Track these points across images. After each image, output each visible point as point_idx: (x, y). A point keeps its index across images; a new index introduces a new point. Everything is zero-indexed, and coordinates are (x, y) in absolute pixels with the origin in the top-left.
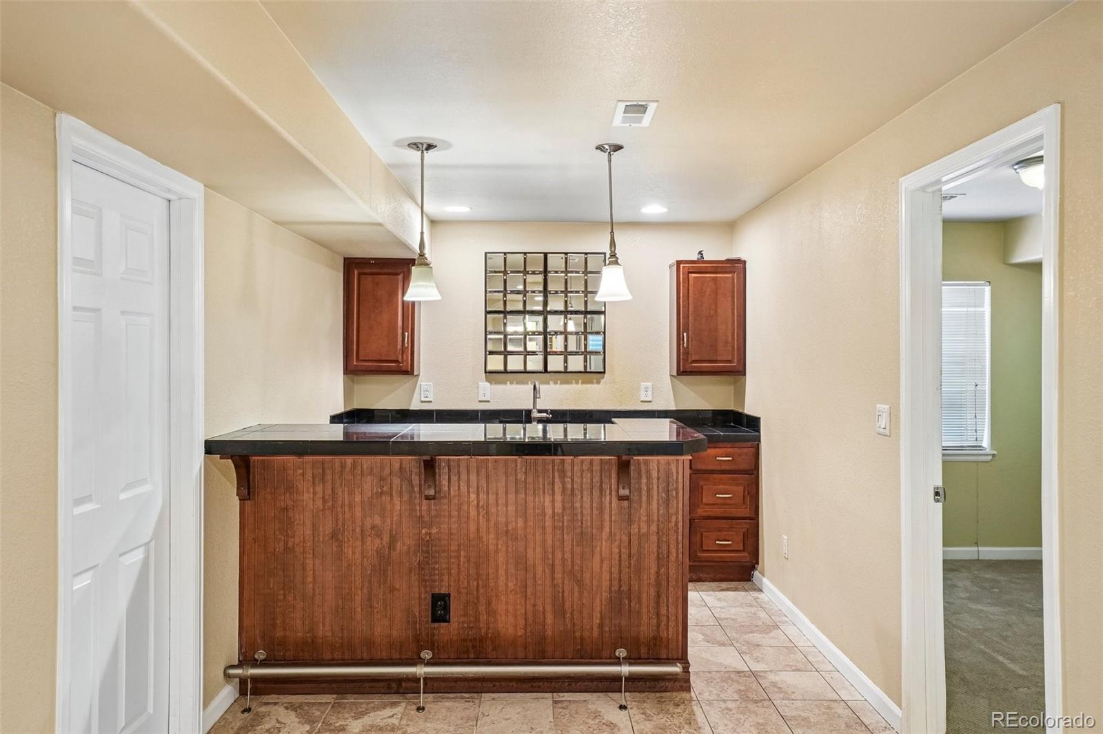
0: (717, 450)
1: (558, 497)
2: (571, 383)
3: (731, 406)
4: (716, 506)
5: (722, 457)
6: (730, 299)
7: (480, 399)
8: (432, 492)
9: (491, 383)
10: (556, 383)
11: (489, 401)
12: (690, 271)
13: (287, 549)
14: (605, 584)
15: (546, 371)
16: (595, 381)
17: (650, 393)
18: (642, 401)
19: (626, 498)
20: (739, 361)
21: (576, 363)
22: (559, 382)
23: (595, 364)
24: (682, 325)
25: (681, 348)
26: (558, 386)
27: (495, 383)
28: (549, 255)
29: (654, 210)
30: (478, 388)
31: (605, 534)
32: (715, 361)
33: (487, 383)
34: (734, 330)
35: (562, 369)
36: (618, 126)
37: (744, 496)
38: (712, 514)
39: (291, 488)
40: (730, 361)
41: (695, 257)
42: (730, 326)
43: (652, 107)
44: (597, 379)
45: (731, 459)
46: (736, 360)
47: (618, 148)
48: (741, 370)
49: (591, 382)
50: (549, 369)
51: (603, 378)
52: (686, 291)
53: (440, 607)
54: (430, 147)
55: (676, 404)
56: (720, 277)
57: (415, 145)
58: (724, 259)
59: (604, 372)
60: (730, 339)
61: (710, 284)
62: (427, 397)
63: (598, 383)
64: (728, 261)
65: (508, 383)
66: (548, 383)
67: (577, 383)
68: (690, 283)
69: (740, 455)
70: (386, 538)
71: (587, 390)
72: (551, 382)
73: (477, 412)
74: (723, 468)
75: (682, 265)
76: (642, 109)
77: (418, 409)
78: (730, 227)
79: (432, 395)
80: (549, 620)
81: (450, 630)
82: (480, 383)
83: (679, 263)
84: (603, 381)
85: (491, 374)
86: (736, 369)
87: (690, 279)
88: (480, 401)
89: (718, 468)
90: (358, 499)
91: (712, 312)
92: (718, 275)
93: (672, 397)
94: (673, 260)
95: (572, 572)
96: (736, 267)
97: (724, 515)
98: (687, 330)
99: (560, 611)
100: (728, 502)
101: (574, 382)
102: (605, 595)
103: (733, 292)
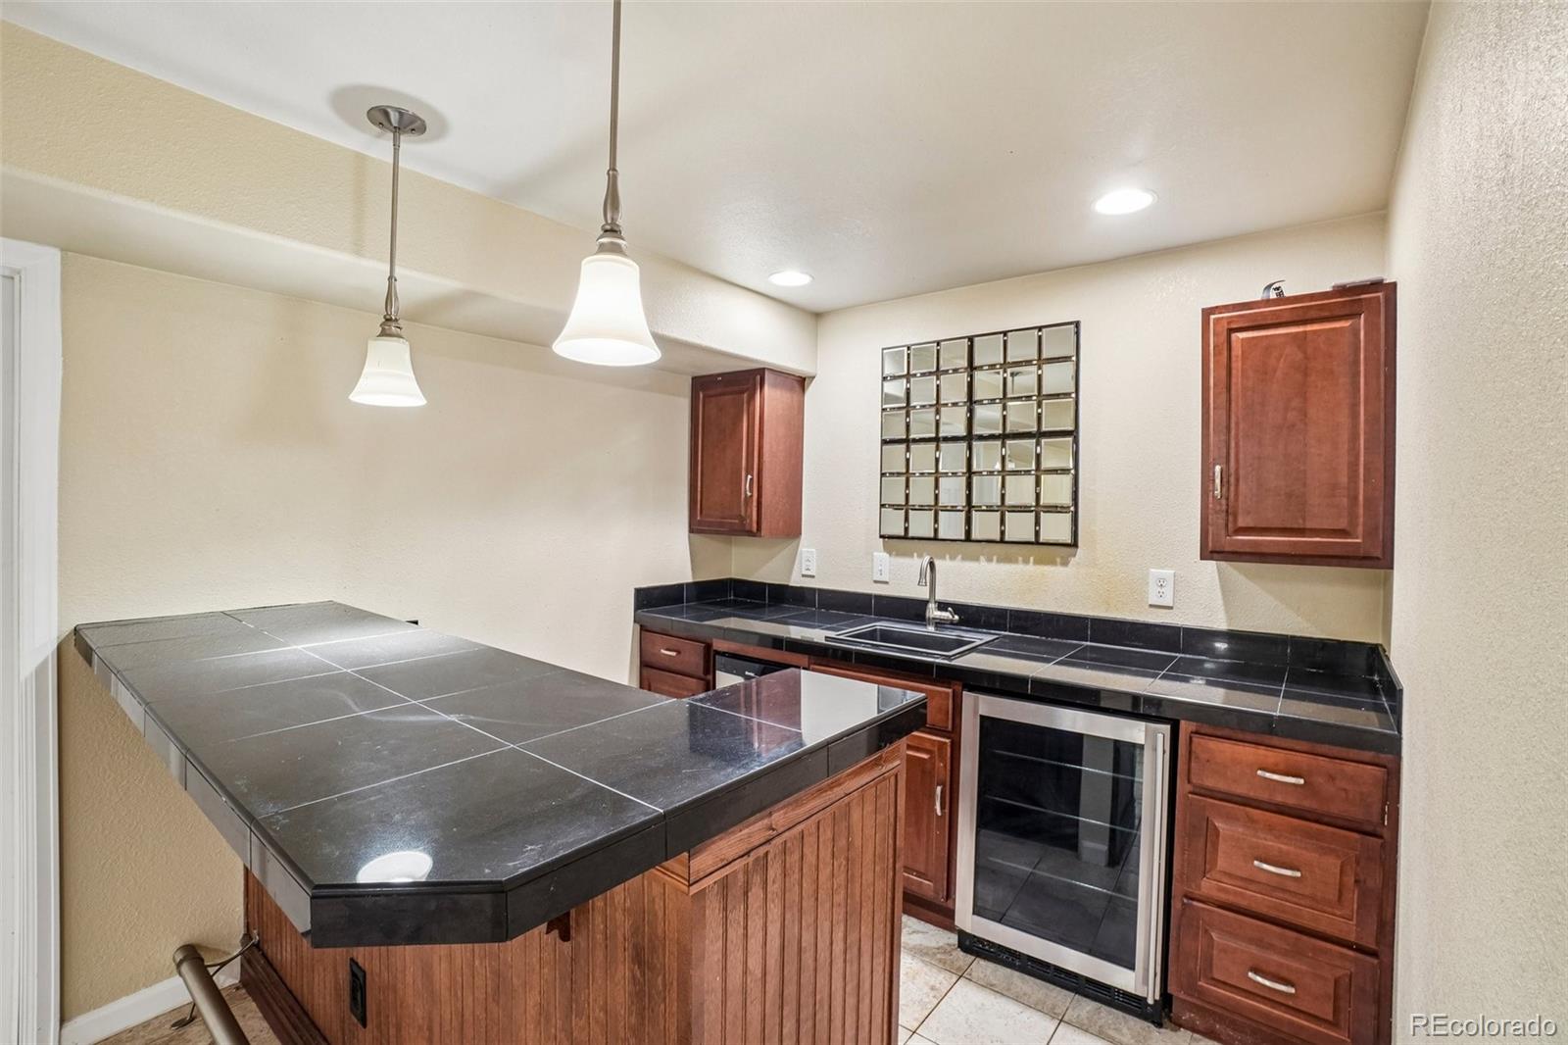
0: (1262, 751)
2: (1016, 562)
3: (1376, 636)
4: (1253, 887)
5: (1273, 771)
6: (1344, 380)
7: (875, 579)
9: (890, 555)
10: (990, 560)
11: (886, 583)
12: (1234, 326)
15: (968, 538)
16: (1058, 560)
17: (1168, 591)
18: (1151, 606)
20: (1369, 533)
21: (1020, 527)
22: (995, 558)
23: (1056, 528)
24: (1214, 448)
25: (1211, 499)
26: (994, 566)
27: (897, 555)
28: (976, 339)
30: (873, 560)
32: (1301, 532)
33: (885, 554)
34: (1357, 457)
35: (998, 538)
37: (1341, 884)
38: (1243, 903)
40: (1343, 533)
41: (1258, 295)
42: (1344, 448)
44: (1062, 558)
45: (1302, 781)
46: (1360, 529)
48: (1378, 553)
49: (1053, 563)
50: (975, 535)
51: (1075, 556)
52: (1224, 373)
55: (1229, 619)
56: (1315, 332)
58: (1328, 289)
59: (1074, 544)
60: (1344, 480)
61: (1288, 350)
62: (808, 569)
63: (1065, 563)
64: (1342, 290)
65: (915, 555)
66: (977, 559)
67: (1026, 561)
68: (1233, 353)
69: (1332, 778)
71: (1043, 575)
72: (982, 558)
73: (868, 596)
74: (1279, 798)
75: (1212, 317)
77: (798, 585)
78: (1381, 221)
79: (815, 568)
82: (875, 554)
83: (1209, 312)
84: (1073, 561)
85: (891, 541)
86: (1362, 553)
87: (1234, 344)
88: (876, 582)
89: (1264, 796)
91: (1292, 416)
92: (1309, 328)
93: (1221, 602)
96: (1366, 301)
97: (1273, 913)
98: (1224, 459)
100: (1292, 886)
101: (1020, 559)
103: (1356, 362)
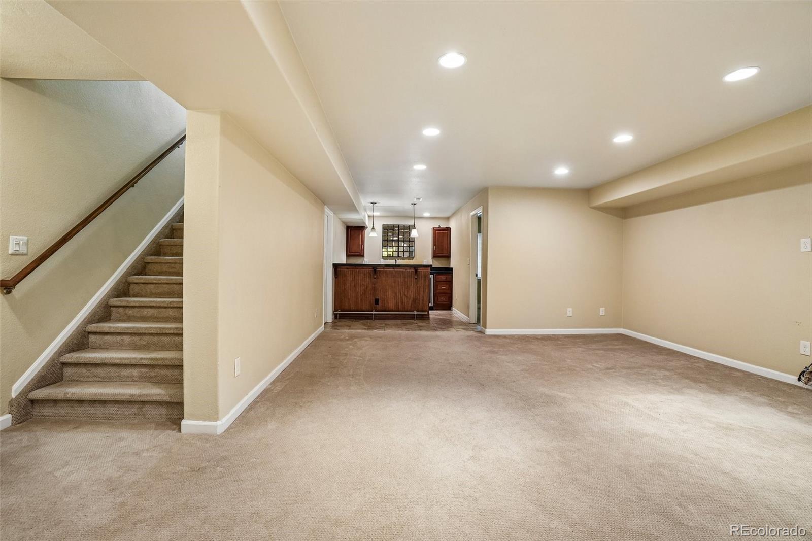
0: (442, 276)
1: (402, 278)
2: (405, 260)
3: (448, 267)
4: (441, 290)
5: (443, 278)
6: (447, 238)
8: (375, 277)
12: (436, 230)
13: (344, 289)
14: (412, 297)
15: (398, 256)
17: (426, 261)
19: (417, 279)
21: (406, 254)
23: (411, 255)
24: (434, 244)
25: (434, 250)
26: (402, 260)
27: (385, 260)
28: (400, 225)
29: (427, 214)
30: (380, 261)
31: (412, 286)
32: (443, 254)
34: (448, 246)
35: (403, 255)
36: (415, 201)
37: (449, 287)
38: (441, 292)
39: (345, 276)
41: (438, 227)
43: (421, 199)
44: (411, 259)
45: (446, 278)
46: (448, 254)
47: (415, 204)
48: (449, 256)
51: (413, 258)
52: (435, 235)
53: (377, 301)
54: (375, 203)
56: (444, 232)
57: (372, 203)
60: (447, 248)
61: (442, 234)
64: (446, 228)
65: (388, 260)
66: (399, 260)
67: (407, 259)
69: (448, 277)
70: (365, 287)
71: (409, 261)
74: (444, 280)
76: (419, 199)
78: (448, 219)
80: (400, 304)
81: (379, 307)
83: (434, 228)
87: (436, 232)
89: (441, 280)
90: (359, 278)
91: (442, 241)
93: (432, 263)
94: (432, 228)
95: (405, 295)
96: (448, 229)
97: (444, 292)
98: (435, 245)
99: (402, 303)
100: (445, 289)
102: (412, 299)
103: (448, 236)
